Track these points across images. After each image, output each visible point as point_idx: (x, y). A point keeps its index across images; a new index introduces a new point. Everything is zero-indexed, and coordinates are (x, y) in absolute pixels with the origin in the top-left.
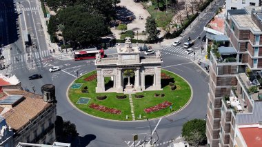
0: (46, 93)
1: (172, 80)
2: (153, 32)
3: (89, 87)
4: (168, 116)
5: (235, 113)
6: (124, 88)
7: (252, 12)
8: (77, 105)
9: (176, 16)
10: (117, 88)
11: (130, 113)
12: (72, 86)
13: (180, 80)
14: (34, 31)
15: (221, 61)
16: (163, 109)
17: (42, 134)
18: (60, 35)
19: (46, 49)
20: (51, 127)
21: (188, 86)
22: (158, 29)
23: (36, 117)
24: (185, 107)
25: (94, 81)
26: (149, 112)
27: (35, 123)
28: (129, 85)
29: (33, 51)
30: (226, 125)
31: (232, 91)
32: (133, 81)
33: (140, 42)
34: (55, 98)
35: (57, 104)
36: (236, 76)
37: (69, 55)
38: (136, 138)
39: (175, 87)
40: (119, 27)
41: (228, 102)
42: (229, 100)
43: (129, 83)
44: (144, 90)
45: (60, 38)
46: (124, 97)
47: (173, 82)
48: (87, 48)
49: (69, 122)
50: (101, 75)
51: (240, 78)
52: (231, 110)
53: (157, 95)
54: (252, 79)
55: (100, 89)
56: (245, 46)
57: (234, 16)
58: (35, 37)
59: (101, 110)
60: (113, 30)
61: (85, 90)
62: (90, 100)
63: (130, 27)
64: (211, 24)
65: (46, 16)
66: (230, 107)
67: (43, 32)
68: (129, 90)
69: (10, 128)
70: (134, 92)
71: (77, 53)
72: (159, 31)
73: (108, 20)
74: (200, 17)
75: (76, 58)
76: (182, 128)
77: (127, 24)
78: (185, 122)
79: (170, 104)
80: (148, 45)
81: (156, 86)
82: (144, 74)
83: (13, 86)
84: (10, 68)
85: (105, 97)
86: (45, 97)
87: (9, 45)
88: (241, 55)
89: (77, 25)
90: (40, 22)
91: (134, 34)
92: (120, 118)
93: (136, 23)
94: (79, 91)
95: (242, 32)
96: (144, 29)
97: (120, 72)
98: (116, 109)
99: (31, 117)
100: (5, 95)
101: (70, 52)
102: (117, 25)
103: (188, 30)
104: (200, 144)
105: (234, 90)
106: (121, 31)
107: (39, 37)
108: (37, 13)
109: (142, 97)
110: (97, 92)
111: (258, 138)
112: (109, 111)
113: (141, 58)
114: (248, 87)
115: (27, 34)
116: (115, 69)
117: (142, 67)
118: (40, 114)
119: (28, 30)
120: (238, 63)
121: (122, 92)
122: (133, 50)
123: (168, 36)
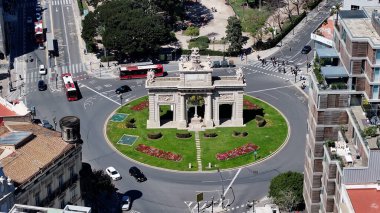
0: (66, 129)
1: (260, 112)
2: (237, 40)
3: (138, 120)
4: (251, 165)
5: (342, 166)
6: (189, 122)
7: (373, 15)
8: (118, 147)
9: (271, 17)
10: (179, 122)
11: (195, 160)
12: (113, 117)
13: (273, 112)
14: (63, 35)
15: (324, 88)
16: (244, 155)
17: (58, 189)
18: (99, 41)
19: (79, 61)
20: (73, 179)
21: (283, 121)
22: (244, 34)
23: (50, 164)
24: (277, 152)
25: (145, 111)
26: (223, 159)
27: (48, 173)
28: (196, 117)
29: (60, 65)
30: (329, 183)
31: (340, 133)
32: (201, 113)
33: (218, 53)
34: (79, 136)
35: (83, 146)
36: (347, 110)
37: (112, 71)
38: (200, 197)
39: (264, 123)
40: (188, 30)
41: (332, 149)
42: (334, 146)
43: (196, 115)
44: (217, 125)
45: (100, 46)
46: (189, 135)
47: (262, 114)
48: (139, 62)
49: (101, 172)
50: (155, 103)
51: (352, 114)
52: (337, 162)
53: (237, 134)
54: (370, 115)
55: (153, 123)
56: (360, 66)
57: (346, 21)
58: (64, 43)
59: (153, 155)
60: (179, 35)
61: (131, 123)
62: (137, 139)
63: (204, 31)
64: (322, 29)
65: (82, 14)
66: (334, 157)
67: (76, 37)
68: (196, 126)
69: (9, 180)
70: (203, 129)
71: (124, 69)
72: (246, 39)
73: (173, 20)
74: (309, 18)
75: (121, 76)
76: (269, 184)
77: (199, 26)
78: (276, 174)
79: (255, 148)
80: (229, 59)
81: (237, 120)
82: (218, 102)
83: (20, 117)
84: (24, 89)
85: (160, 136)
86: (65, 135)
87: (25, 55)
88: (354, 79)
89: (124, 28)
90: (73, 21)
91: (209, 42)
92: (179, 167)
93: (213, 25)
94: (122, 126)
95: (356, 44)
96: (225, 35)
97: (182, 98)
98: (175, 153)
99: (43, 164)
100: (6, 131)
101: (113, 67)
102: (184, 29)
103: (290, 37)
104: (294, 209)
105: (344, 132)
106: (189, 38)
107: (70, 44)
108: (70, 8)
109: (214, 135)
110: (148, 127)
111: (374, 206)
112: (164, 156)
113: (214, 79)
114: (362, 128)
115: (53, 38)
116: (175, 95)
117: (215, 92)
118: (56, 160)
119: (55, 33)
120: (351, 91)
121: (185, 128)
122: (202, 67)
123: (260, 46)
